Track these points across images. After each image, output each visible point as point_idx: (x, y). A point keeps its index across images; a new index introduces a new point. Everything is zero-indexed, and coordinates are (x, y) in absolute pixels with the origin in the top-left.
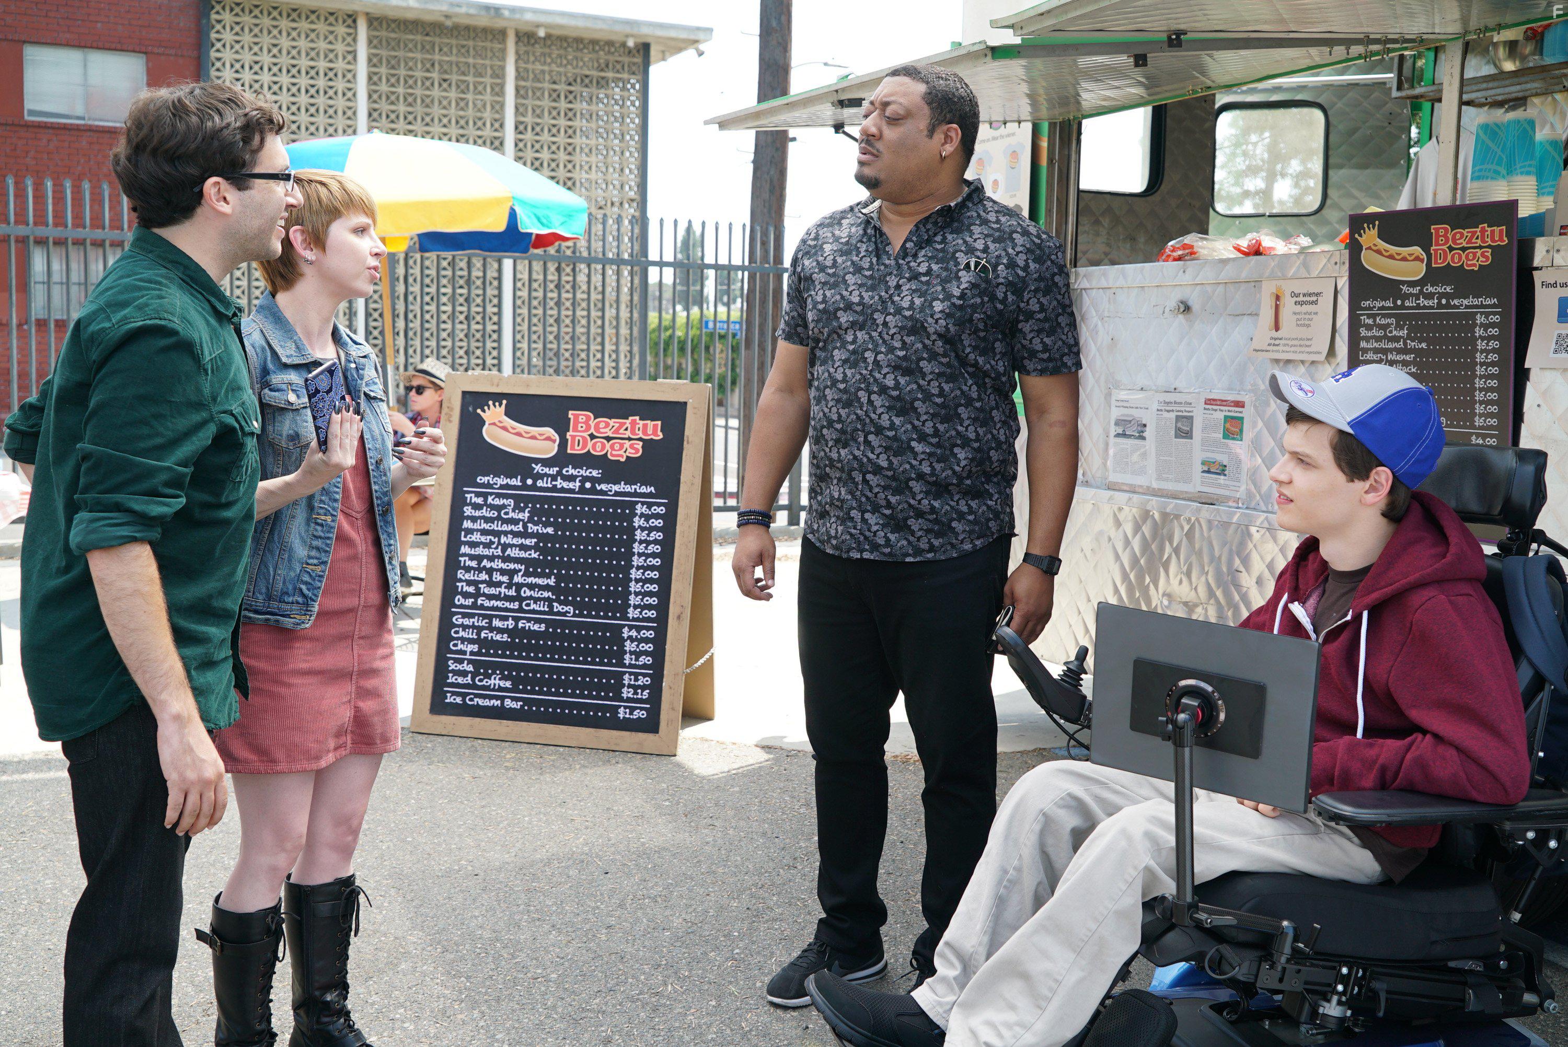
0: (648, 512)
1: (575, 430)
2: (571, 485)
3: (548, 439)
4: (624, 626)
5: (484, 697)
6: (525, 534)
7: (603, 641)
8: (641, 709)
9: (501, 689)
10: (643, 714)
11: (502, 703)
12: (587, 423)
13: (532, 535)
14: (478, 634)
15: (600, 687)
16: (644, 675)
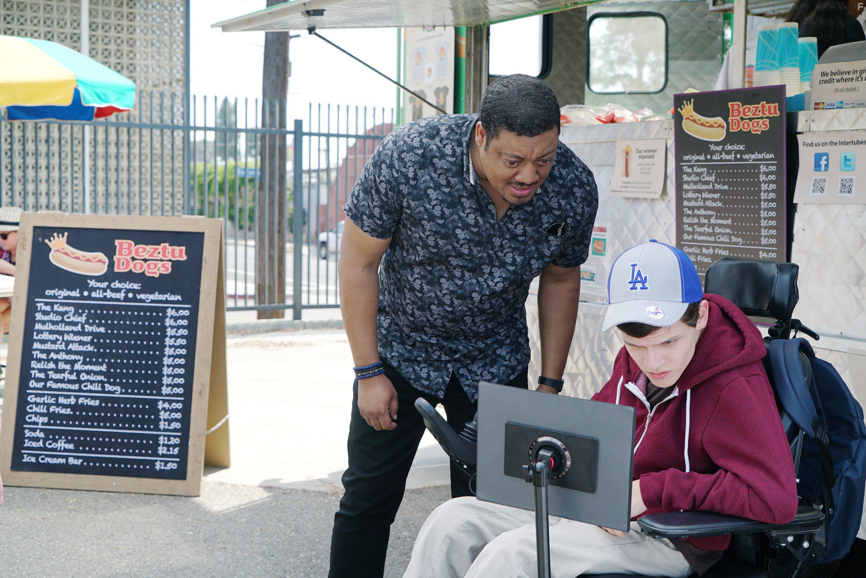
0: (176, 315)
1: (121, 254)
2: (117, 296)
3: (100, 261)
4: (159, 400)
5: (53, 456)
6: (83, 333)
7: (144, 412)
8: (173, 462)
9: (65, 450)
10: (174, 466)
11: (67, 461)
12: (129, 249)
13: (88, 334)
14: (48, 409)
15: (141, 446)
16: (175, 437)
